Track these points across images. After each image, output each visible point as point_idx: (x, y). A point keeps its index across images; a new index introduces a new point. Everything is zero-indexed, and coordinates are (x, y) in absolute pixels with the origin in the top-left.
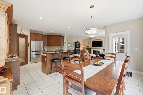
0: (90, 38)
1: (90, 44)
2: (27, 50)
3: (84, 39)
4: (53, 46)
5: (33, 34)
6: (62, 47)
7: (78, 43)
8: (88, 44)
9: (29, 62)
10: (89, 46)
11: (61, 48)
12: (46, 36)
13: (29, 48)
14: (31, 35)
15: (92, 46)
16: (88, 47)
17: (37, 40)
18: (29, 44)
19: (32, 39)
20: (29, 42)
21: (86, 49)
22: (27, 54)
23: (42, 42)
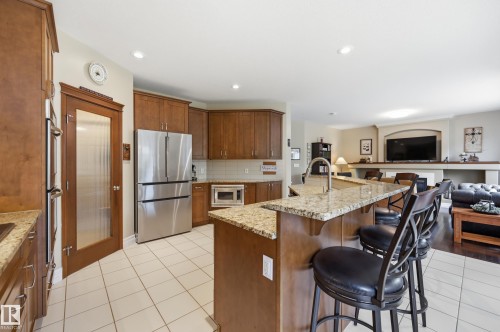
0: (375, 127)
1: (370, 149)
2: (116, 177)
3: (343, 131)
4: (233, 156)
5: (146, 98)
6: (274, 164)
7: (326, 146)
8: (364, 152)
9: (128, 239)
10: (372, 159)
11: (271, 168)
12: (205, 115)
13: (127, 167)
14: (138, 102)
15: (381, 159)
16: (363, 161)
17: (165, 130)
18: (127, 148)
19: (140, 123)
20: (127, 139)
21: (354, 172)
22: (116, 199)
23: (190, 137)
